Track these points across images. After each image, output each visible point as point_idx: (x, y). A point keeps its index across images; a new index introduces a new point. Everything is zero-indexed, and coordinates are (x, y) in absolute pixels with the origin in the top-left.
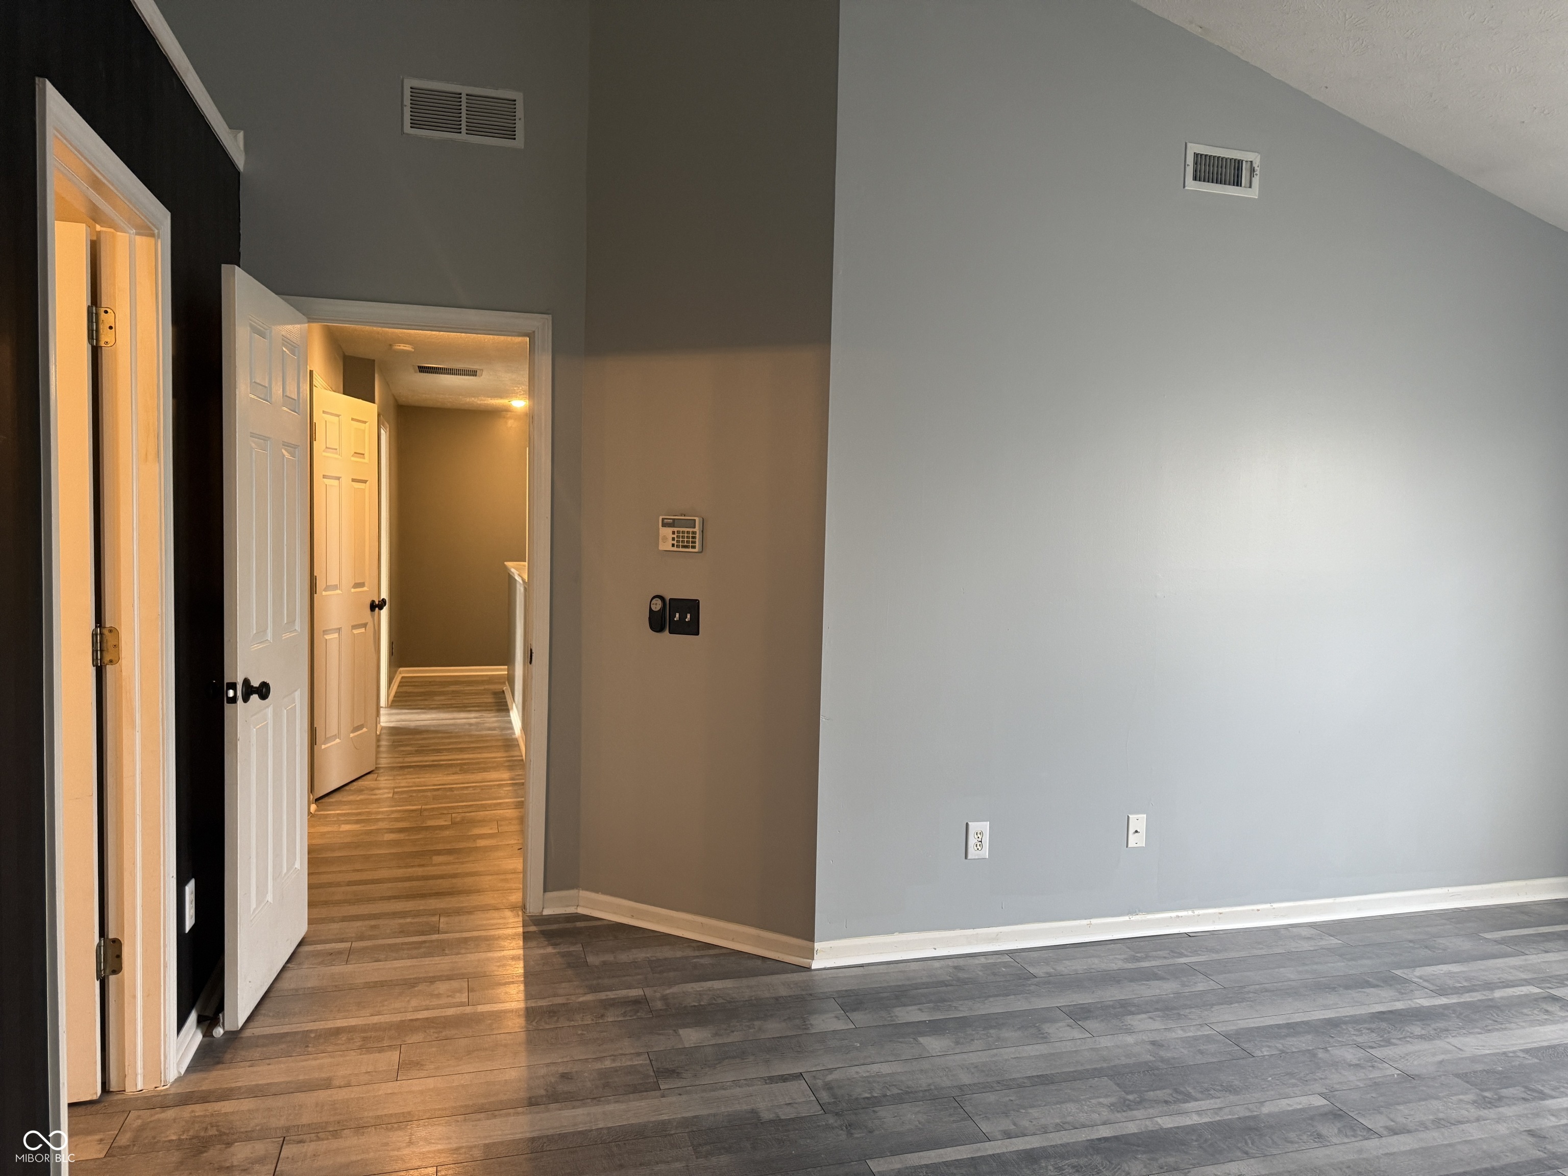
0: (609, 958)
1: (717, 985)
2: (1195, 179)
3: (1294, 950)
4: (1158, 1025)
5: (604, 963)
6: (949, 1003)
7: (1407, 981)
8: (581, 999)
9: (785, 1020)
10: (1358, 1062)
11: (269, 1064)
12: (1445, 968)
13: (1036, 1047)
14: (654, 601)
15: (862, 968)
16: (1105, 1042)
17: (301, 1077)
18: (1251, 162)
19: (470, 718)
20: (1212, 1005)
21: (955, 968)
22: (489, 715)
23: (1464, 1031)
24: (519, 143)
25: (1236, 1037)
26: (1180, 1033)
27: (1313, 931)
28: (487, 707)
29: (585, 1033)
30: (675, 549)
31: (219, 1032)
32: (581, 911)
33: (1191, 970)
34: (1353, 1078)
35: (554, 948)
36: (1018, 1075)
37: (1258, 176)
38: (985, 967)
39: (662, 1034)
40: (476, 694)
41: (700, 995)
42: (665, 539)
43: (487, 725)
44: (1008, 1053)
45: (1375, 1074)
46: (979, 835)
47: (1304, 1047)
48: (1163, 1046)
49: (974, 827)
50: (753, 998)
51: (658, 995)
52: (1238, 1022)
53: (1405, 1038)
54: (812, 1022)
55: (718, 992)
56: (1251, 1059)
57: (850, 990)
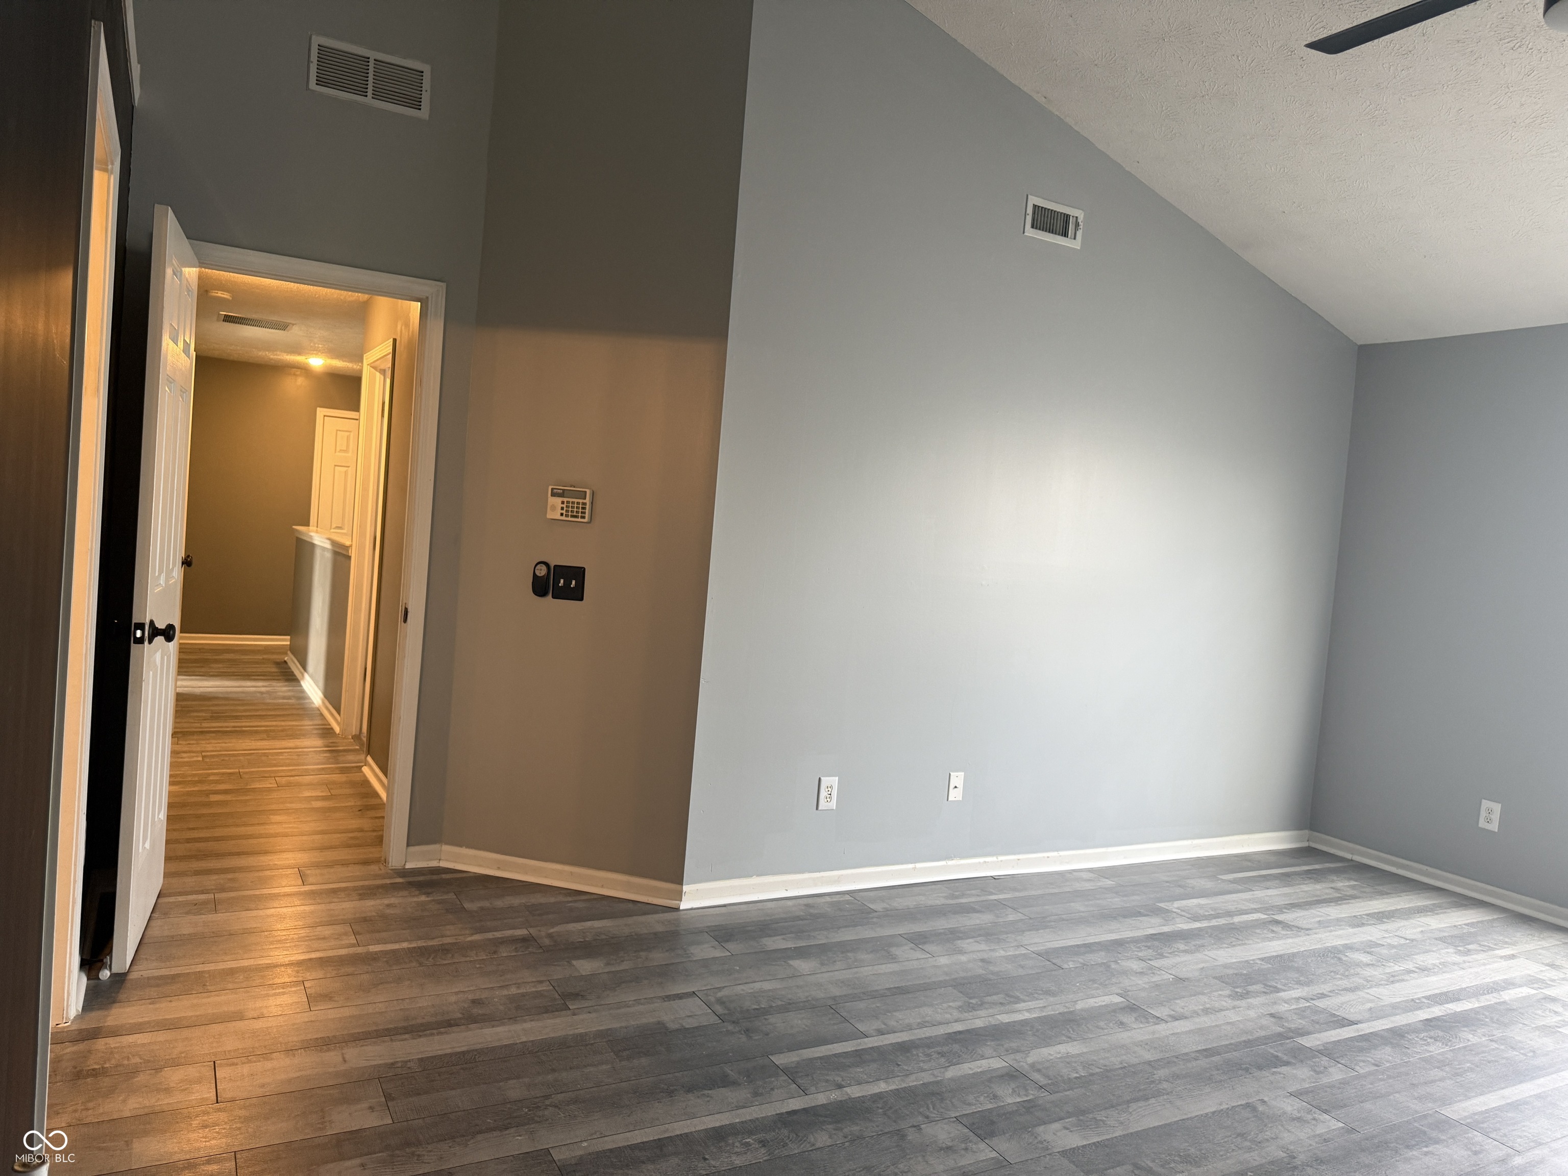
0: (486, 904)
1: (597, 924)
2: (1032, 227)
3: (1080, 889)
4: (983, 947)
5: (482, 909)
6: (807, 934)
7: (1168, 911)
8: (469, 939)
9: (667, 951)
10: (1142, 971)
11: (171, 1001)
12: (1195, 901)
13: (889, 965)
14: (539, 567)
15: (724, 908)
16: (943, 961)
17: (210, 1011)
18: (1077, 217)
19: (259, 687)
20: (1023, 931)
21: (807, 905)
22: (279, 685)
23: (1216, 946)
24: (424, 113)
25: (1046, 955)
26: (1002, 953)
27: (1091, 875)
28: (274, 676)
29: (482, 966)
30: (564, 518)
31: (105, 974)
32: (444, 864)
33: (1001, 905)
34: (1141, 982)
35: (428, 897)
36: (879, 988)
37: (1081, 230)
38: (832, 904)
39: (559, 966)
40: (257, 663)
41: (584, 933)
42: (554, 508)
43: (281, 694)
44: (866, 971)
45: (1156, 979)
46: (829, 789)
47: (1100, 961)
48: (991, 963)
49: (826, 781)
50: (633, 934)
51: (543, 934)
52: (1046, 943)
53: (1174, 952)
54: (692, 951)
55: (599, 930)
56: (1061, 971)
57: (719, 925)
